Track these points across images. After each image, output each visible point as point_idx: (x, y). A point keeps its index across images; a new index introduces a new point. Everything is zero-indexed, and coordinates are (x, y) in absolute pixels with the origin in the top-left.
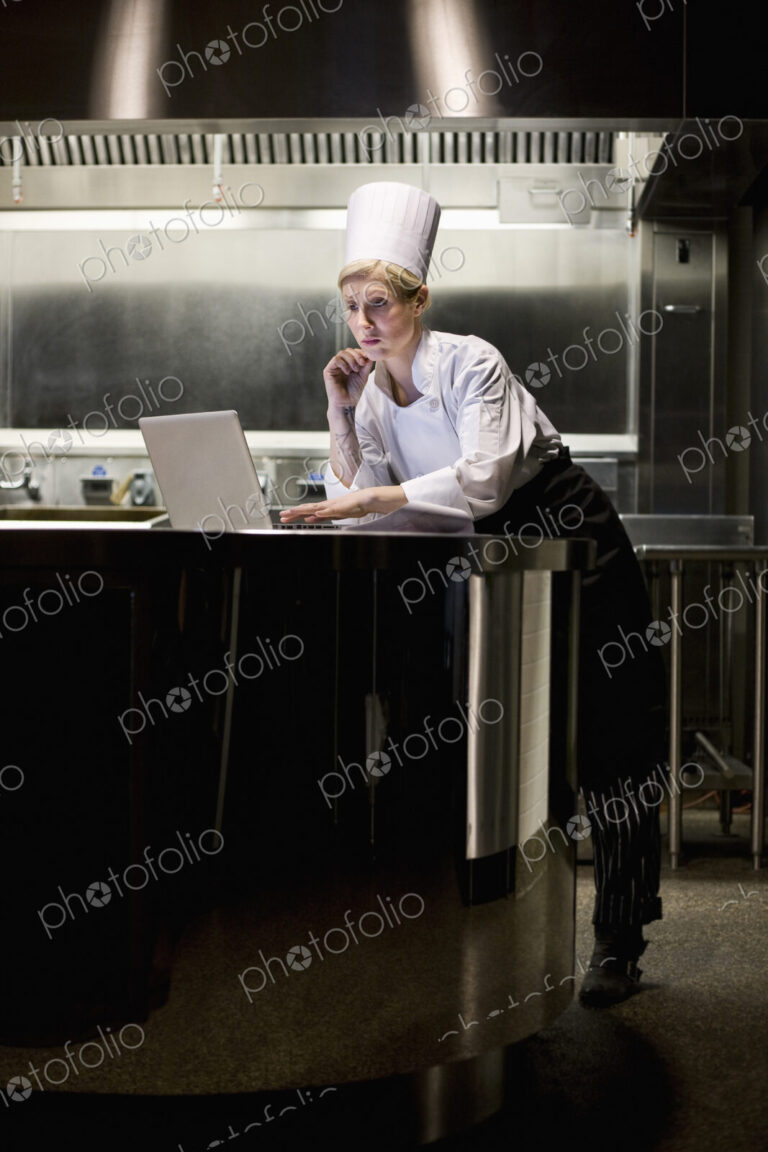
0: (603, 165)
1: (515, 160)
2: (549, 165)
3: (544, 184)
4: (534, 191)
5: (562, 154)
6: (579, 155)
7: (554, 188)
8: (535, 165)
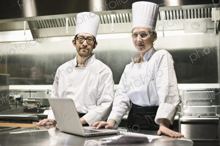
0: (209, 18)
1: (187, 18)
2: (196, 19)
3: (195, 23)
4: (193, 25)
5: (199, 16)
6: (203, 16)
7: (197, 24)
8: (192, 19)
